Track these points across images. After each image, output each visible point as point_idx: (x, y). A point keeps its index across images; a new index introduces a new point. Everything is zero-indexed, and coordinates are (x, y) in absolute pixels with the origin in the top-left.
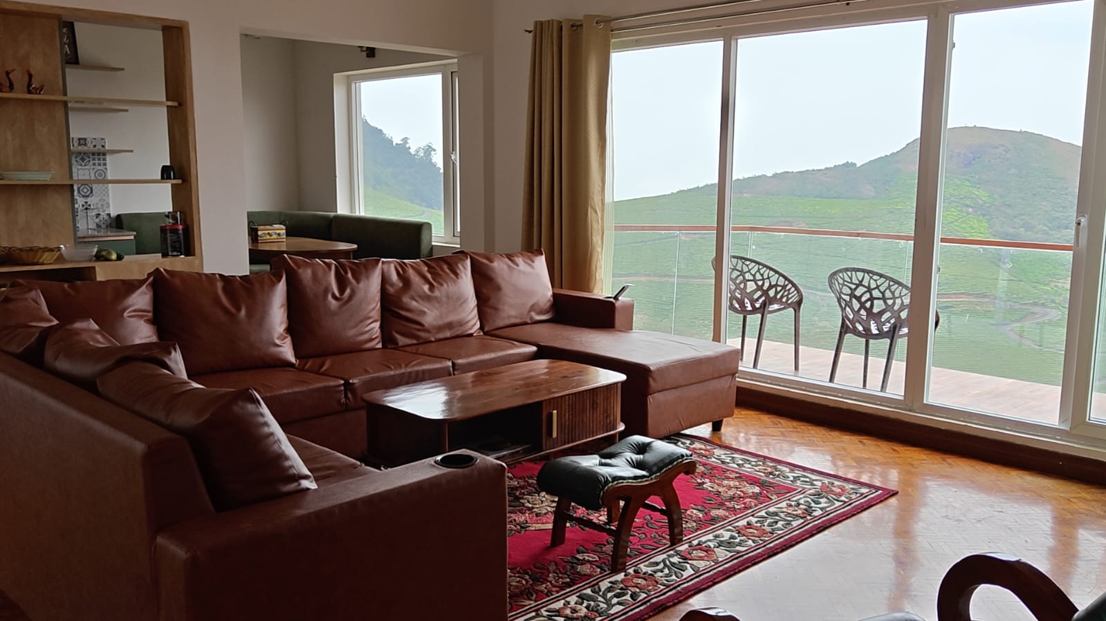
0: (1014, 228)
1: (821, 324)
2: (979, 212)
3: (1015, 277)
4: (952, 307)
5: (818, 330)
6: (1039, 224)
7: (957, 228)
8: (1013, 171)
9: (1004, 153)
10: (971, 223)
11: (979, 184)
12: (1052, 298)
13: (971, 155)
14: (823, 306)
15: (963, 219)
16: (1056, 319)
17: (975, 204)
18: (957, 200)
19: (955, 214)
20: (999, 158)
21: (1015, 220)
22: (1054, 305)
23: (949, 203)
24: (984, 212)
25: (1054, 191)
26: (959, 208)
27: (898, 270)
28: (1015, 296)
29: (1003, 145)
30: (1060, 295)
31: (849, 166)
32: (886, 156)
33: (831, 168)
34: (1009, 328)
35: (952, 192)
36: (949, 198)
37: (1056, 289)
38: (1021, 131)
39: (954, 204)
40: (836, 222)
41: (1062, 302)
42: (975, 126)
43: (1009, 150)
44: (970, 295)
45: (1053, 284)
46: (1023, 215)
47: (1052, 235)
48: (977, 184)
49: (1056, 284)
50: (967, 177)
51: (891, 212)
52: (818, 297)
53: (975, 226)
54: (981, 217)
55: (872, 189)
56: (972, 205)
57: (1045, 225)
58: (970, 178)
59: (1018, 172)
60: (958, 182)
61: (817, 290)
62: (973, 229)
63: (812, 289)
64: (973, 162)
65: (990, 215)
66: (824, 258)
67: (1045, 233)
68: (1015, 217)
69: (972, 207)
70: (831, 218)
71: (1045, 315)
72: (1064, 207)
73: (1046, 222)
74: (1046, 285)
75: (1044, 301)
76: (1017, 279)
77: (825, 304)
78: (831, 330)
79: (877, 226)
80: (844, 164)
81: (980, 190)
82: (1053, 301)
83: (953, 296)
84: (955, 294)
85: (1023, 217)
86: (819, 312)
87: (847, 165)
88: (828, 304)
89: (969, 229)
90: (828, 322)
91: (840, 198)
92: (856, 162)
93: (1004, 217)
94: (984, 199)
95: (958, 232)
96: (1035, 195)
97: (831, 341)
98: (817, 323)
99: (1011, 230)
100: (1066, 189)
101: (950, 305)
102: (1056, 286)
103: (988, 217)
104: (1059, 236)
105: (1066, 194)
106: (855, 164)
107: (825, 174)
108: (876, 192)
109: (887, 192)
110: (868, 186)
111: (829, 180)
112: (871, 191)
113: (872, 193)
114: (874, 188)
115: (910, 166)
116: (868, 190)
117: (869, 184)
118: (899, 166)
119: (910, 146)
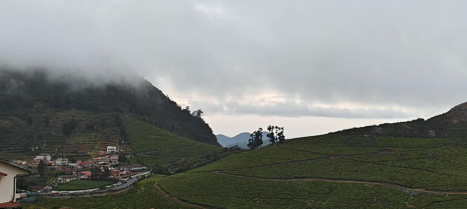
14: (411, 196)
27: (450, 176)
31: (420, 120)
32: (440, 115)
33: (411, 122)
40: (415, 150)
51: (445, 145)
52: (407, 191)
61: (407, 187)
63: (403, 186)
66: (409, 169)
79: (438, 152)
80: (417, 120)
86: (409, 199)
88: (413, 195)
91: (416, 137)
106: (423, 119)
107: (407, 124)
108: (436, 134)
109: (442, 134)
110: (432, 131)
111: (410, 128)
112: (433, 133)
113: (434, 135)
114: (435, 132)
115: (454, 120)
116: (432, 133)
117: (432, 130)
118: (448, 120)
119: (453, 110)
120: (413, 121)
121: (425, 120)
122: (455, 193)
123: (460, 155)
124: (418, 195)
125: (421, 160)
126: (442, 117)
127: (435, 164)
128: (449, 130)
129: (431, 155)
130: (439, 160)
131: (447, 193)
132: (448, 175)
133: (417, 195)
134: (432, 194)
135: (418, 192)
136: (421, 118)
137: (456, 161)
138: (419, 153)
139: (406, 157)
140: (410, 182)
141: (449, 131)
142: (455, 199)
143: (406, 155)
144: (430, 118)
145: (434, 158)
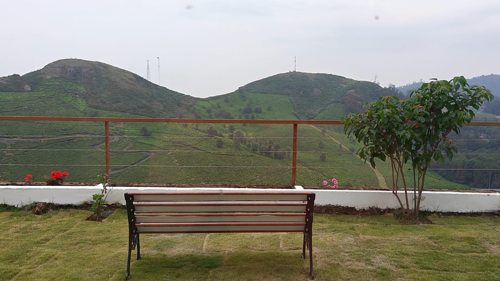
0: (97, 103)
1: (8, 154)
2: (82, 97)
3: (99, 124)
4: (73, 140)
5: (6, 158)
6: (107, 101)
7: (72, 104)
8: (94, 78)
9: (90, 71)
10: (79, 102)
11: (80, 84)
12: (115, 132)
13: (75, 72)
14: (8, 145)
15: (75, 100)
16: (117, 140)
17: (79, 93)
18: (71, 92)
19: (71, 98)
20: (88, 73)
21: (98, 100)
22: (116, 135)
23: (68, 93)
24: (83, 97)
25: (112, 87)
26: (72, 95)
27: (45, 125)
28: (100, 132)
29: (89, 67)
30: (118, 130)
31: (16, 76)
32: (35, 71)
33: (6, 77)
34: (98, 147)
35: (69, 88)
36: (67, 91)
37: (116, 128)
38: (96, 61)
39: (70, 94)
40: (11, 103)
41: (119, 133)
42: (76, 59)
43: (92, 69)
44: (80, 133)
45: (115, 126)
46: (101, 97)
47: (113, 105)
48: (79, 84)
49: (117, 126)
50: (75, 81)
51: (40, 98)
52: (5, 141)
53: (80, 103)
54: (83, 99)
55: (29, 87)
56: (78, 94)
57: (109, 101)
58: (76, 82)
59: (96, 79)
60: (71, 84)
61: (4, 137)
62: (80, 104)
63: (1, 137)
64: (76, 75)
65: (86, 98)
66: (6, 121)
67: (110, 105)
68: (97, 99)
69: (78, 95)
70: (9, 101)
71: (113, 139)
72: (116, 94)
73: (110, 100)
74: (112, 127)
75: (112, 133)
76: (100, 125)
77: (9, 144)
78: (14, 157)
79: (33, 104)
80: (13, 75)
81: (81, 87)
82: (116, 133)
83: (73, 135)
84: (74, 133)
85: (100, 98)
87: (15, 75)
88: (11, 144)
89: (78, 104)
90: (11, 153)
91: (12, 91)
92: (19, 74)
93: (93, 99)
94: (83, 91)
95: (73, 106)
96: (105, 89)
97: (14, 162)
98: (6, 154)
99: (96, 104)
100: (117, 86)
101: (72, 139)
102: (116, 127)
103: (85, 99)
104: (116, 106)
105: (117, 88)
106: (19, 75)
107: (3, 80)
108: (31, 89)
109: (37, 88)
110: (27, 86)
111: (5, 82)
112: (29, 88)
113: (29, 89)
114: (30, 86)
115: (47, 76)
116: (27, 87)
117: (27, 84)
118: (41, 76)
119: (47, 67)
120: (8, 76)
121: (21, 76)
122: (49, 139)
123: (53, 106)
124: (15, 143)
125: (17, 112)
126: (36, 73)
127: (31, 115)
128: (43, 84)
129: (27, 107)
130: (34, 111)
131: (43, 140)
132: (43, 123)
133: (14, 144)
134: (29, 142)
135: (15, 141)
136: (16, 74)
137: (50, 112)
138: (15, 106)
139: (3, 110)
140: (7, 132)
141: (43, 85)
142: (50, 144)
143: (3, 108)
144: (25, 74)
145: (30, 110)
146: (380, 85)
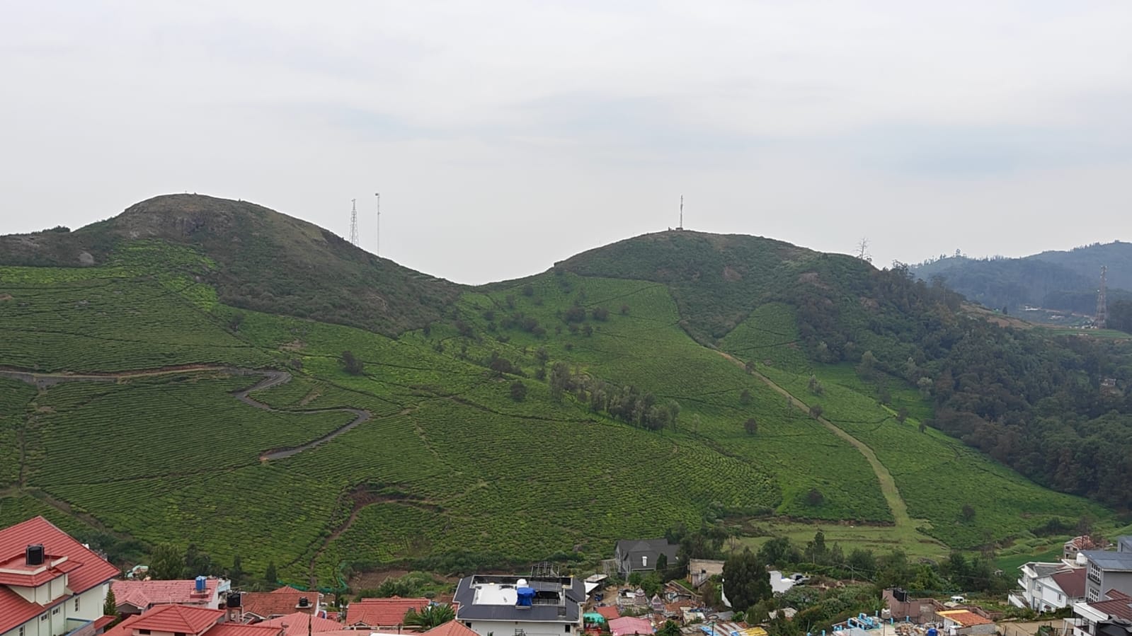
0: (242, 295)
1: (42, 410)
2: (206, 280)
3: (247, 343)
4: (188, 378)
5: (37, 417)
6: (264, 291)
7: (186, 297)
8: (236, 239)
9: (226, 222)
10: (200, 292)
11: (205, 251)
12: (282, 361)
13: (194, 223)
14: (42, 389)
15: (191, 287)
16: (287, 381)
17: (201, 272)
18: (183, 268)
19: (182, 282)
20: (222, 226)
21: (242, 287)
22: (284, 368)
23: (176, 271)
24: (211, 280)
25: (275, 259)
26: (186, 276)
27: (126, 343)
28: (248, 362)
29: (224, 214)
30: (288, 358)
31: (61, 231)
32: (104, 221)
33: (39, 233)
34: (245, 395)
35: (178, 260)
36: (174, 267)
37: (284, 352)
38: (240, 201)
39: (181, 273)
40: (50, 293)
41: (291, 365)
42: (195, 194)
43: (231, 219)
44: (205, 364)
45: (281, 348)
46: (249, 282)
47: (276, 301)
48: (202, 252)
49: (284, 347)
50: (191, 245)
51: (114, 281)
52: (35, 380)
53: (204, 294)
54: (209, 285)
55: (91, 257)
56: (200, 273)
57: (269, 291)
58: (195, 246)
59: (240, 241)
60: (184, 250)
61: (33, 371)
62: (202, 297)
63: (26, 370)
64: (196, 230)
65: (218, 283)
66: (39, 334)
67: (271, 299)
68: (242, 285)
69: (198, 275)
70: (45, 289)
71: (277, 378)
72: (285, 274)
73: (270, 289)
74: (275, 349)
75: (275, 365)
76: (249, 345)
77: (44, 387)
78: (54, 415)
79: (100, 296)
80: (54, 230)
81: (206, 258)
82: (283, 365)
83: (189, 367)
84: (189, 364)
85: (248, 284)
86: (37, 396)
87: (58, 230)
88: (48, 386)
89: (198, 298)
90: (49, 408)
91: (53, 266)
92: (69, 227)
93: (232, 285)
94: (210, 266)
95: (187, 300)
96: (258, 262)
97: (54, 428)
98: (36, 409)
99: (240, 298)
100: (285, 256)
101: (185, 376)
102: (284, 350)
103: (215, 285)
104: (283, 301)
105: (285, 262)
106: (68, 230)
107: (32, 239)
108: (95, 260)
109: (108, 260)
110: (86, 254)
111: (38, 246)
112: (89, 258)
113: (91, 261)
114: (93, 255)
115: (131, 233)
116: (87, 258)
117: (87, 251)
118: (119, 232)
119: (130, 211)
120: (44, 231)
121: (72, 230)
122: (135, 376)
123: (144, 300)
124: (59, 385)
125: (63, 314)
126: (107, 225)
127: (94, 319)
128: (122, 251)
129: (85, 302)
130: (102, 312)
131: (120, 377)
132: (122, 340)
133: (55, 386)
134: (90, 382)
135: (59, 381)
136: (62, 226)
137: (137, 313)
138: (60, 300)
139: (31, 308)
140: (40, 359)
141: (122, 253)
142: (135, 387)
143: (31, 304)
144: (83, 226)
145: (92, 308)
146: (872, 264)
